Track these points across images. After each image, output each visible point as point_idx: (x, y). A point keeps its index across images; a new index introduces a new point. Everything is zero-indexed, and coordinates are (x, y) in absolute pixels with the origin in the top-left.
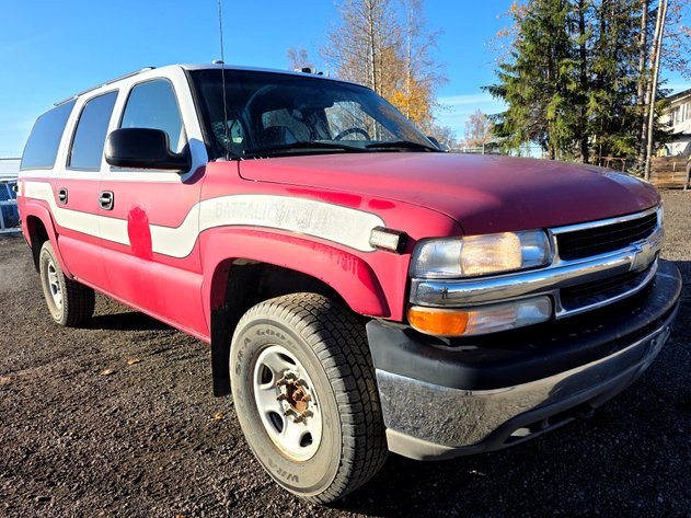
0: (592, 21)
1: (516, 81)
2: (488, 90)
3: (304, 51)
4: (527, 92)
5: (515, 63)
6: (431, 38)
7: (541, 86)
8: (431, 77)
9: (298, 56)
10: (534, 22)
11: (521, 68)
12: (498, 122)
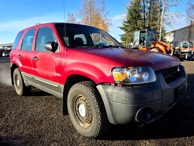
0: (147, 10)
1: (127, 26)
2: (120, 28)
3: (72, 14)
4: (129, 29)
5: (126, 21)
6: (107, 12)
7: (133, 28)
8: (108, 23)
9: (71, 15)
10: (131, 10)
11: (128, 22)
12: (122, 37)
